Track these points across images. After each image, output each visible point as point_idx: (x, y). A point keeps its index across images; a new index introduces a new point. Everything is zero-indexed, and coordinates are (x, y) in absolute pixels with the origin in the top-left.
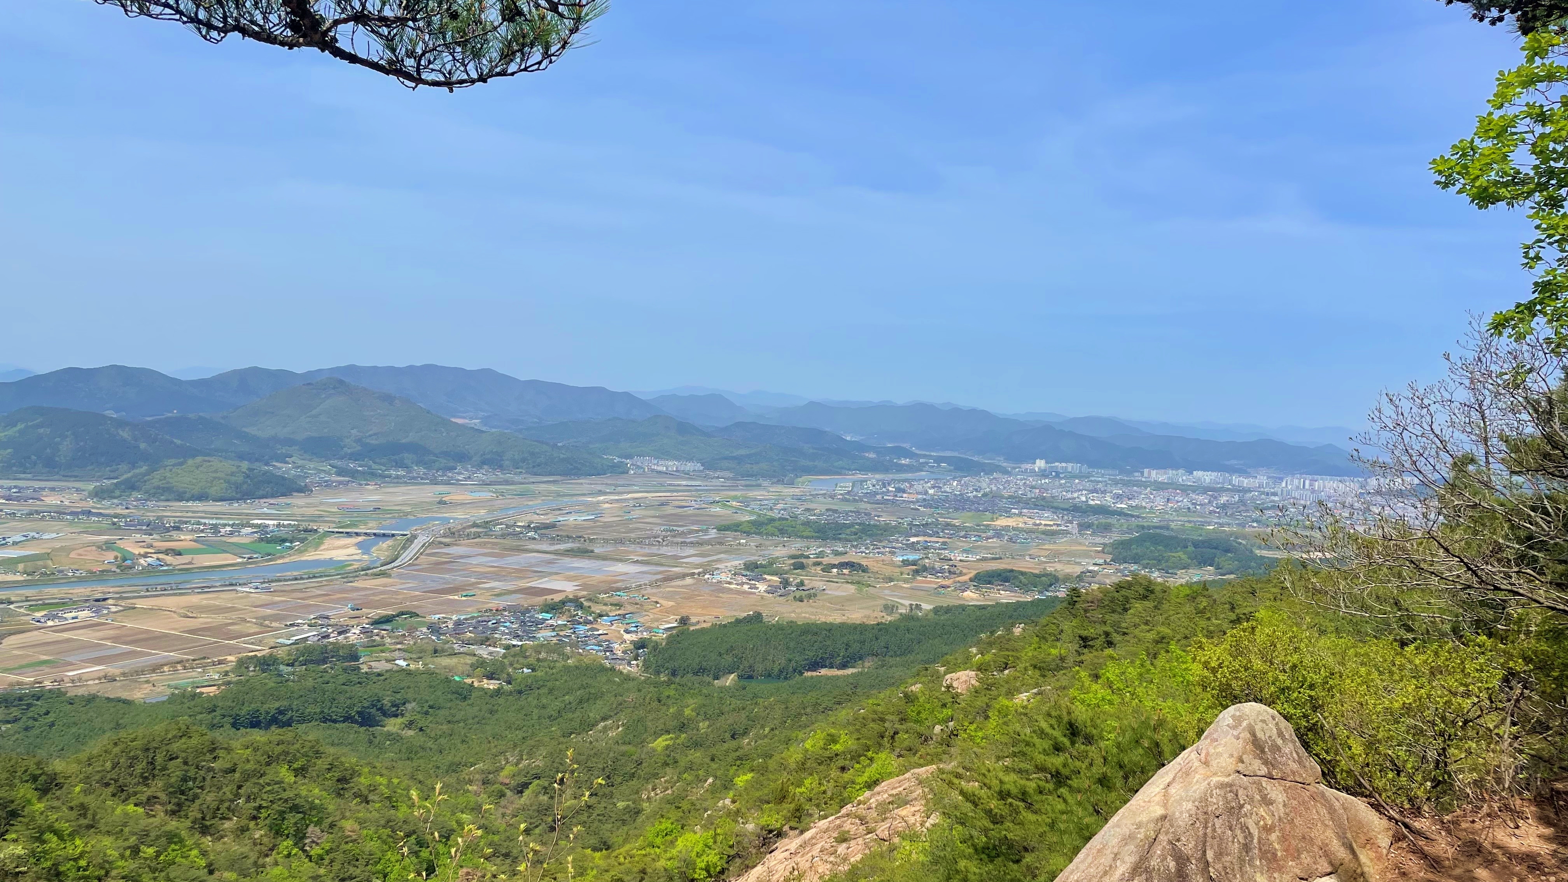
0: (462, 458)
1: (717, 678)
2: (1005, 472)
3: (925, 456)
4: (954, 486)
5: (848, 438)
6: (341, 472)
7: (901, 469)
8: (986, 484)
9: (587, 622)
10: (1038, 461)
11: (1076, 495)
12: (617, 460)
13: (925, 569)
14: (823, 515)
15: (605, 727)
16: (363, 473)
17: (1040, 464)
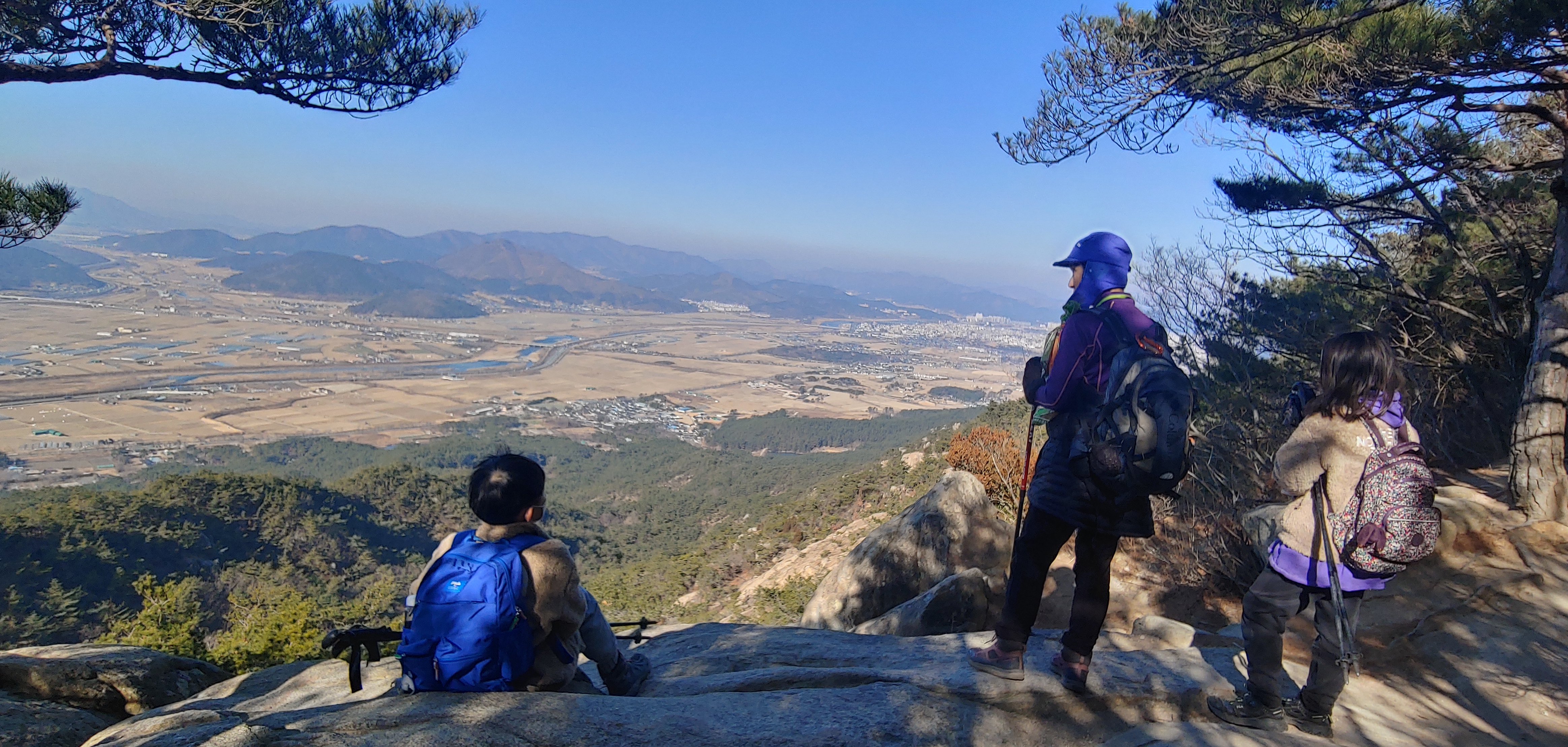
0: (589, 296)
1: (755, 450)
2: (955, 321)
3: (900, 308)
4: (918, 330)
5: (850, 294)
6: (508, 302)
7: (885, 315)
8: (941, 328)
9: (669, 410)
10: (977, 314)
11: (1001, 338)
12: (691, 302)
13: (897, 384)
14: (830, 345)
15: (680, 479)
16: (522, 304)
17: (979, 316)
